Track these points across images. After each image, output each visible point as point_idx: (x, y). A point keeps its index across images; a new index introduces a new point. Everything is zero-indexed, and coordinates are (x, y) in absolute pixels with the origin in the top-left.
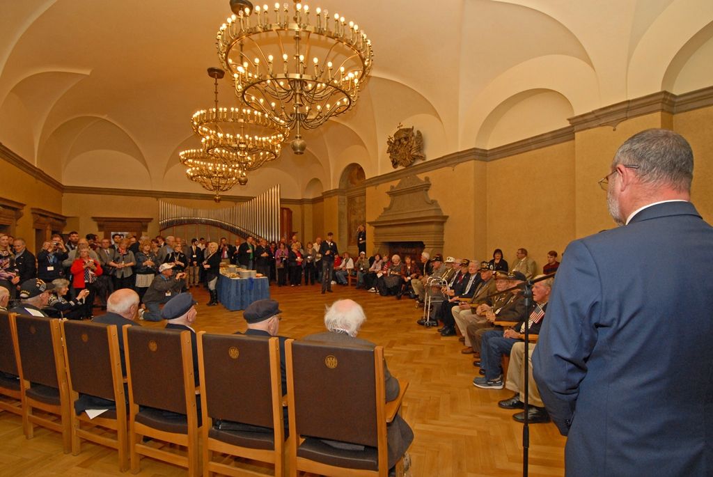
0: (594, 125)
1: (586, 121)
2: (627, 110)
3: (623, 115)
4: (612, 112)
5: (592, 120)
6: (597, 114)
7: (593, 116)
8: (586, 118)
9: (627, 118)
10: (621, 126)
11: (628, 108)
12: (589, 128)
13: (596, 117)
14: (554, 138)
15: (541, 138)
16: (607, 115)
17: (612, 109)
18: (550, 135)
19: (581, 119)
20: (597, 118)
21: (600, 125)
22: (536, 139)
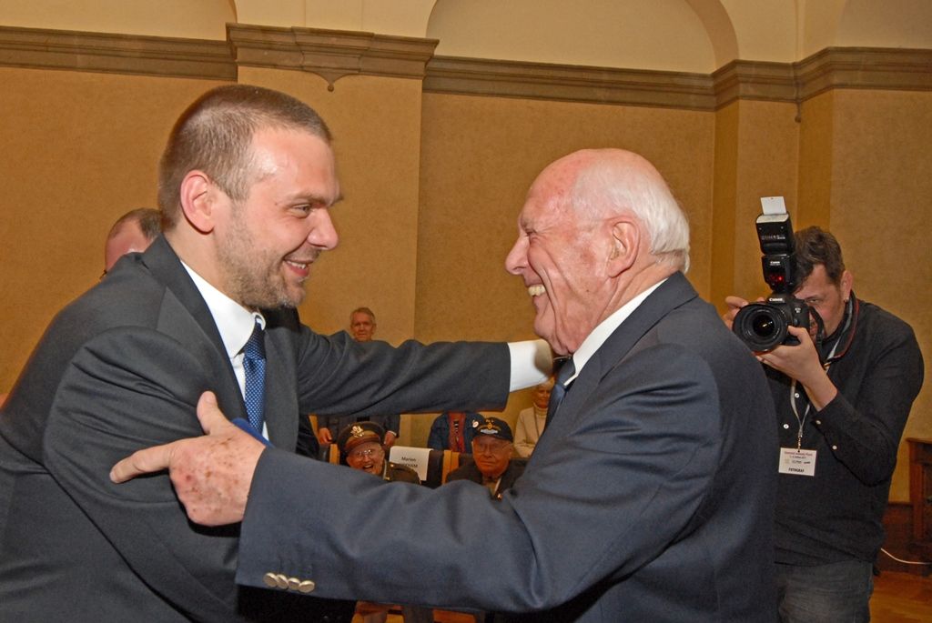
0: (287, 62)
1: (270, 47)
2: (364, 53)
3: (353, 62)
4: (332, 47)
5: (285, 49)
6: (300, 39)
7: (289, 40)
8: (273, 38)
9: (359, 72)
10: (343, 83)
11: (367, 50)
12: (275, 66)
13: (298, 44)
14: (146, 55)
15: (111, 44)
16: (319, 49)
17: (334, 41)
18: (139, 46)
19: (259, 37)
20: (299, 48)
21: (302, 68)
22: (95, 43)
